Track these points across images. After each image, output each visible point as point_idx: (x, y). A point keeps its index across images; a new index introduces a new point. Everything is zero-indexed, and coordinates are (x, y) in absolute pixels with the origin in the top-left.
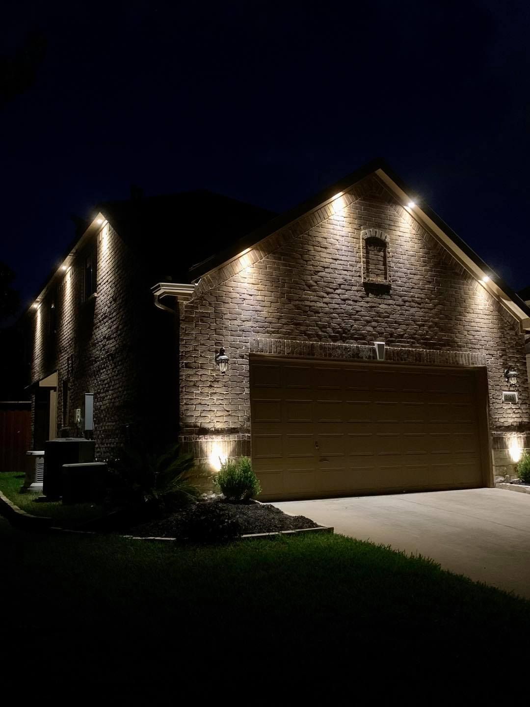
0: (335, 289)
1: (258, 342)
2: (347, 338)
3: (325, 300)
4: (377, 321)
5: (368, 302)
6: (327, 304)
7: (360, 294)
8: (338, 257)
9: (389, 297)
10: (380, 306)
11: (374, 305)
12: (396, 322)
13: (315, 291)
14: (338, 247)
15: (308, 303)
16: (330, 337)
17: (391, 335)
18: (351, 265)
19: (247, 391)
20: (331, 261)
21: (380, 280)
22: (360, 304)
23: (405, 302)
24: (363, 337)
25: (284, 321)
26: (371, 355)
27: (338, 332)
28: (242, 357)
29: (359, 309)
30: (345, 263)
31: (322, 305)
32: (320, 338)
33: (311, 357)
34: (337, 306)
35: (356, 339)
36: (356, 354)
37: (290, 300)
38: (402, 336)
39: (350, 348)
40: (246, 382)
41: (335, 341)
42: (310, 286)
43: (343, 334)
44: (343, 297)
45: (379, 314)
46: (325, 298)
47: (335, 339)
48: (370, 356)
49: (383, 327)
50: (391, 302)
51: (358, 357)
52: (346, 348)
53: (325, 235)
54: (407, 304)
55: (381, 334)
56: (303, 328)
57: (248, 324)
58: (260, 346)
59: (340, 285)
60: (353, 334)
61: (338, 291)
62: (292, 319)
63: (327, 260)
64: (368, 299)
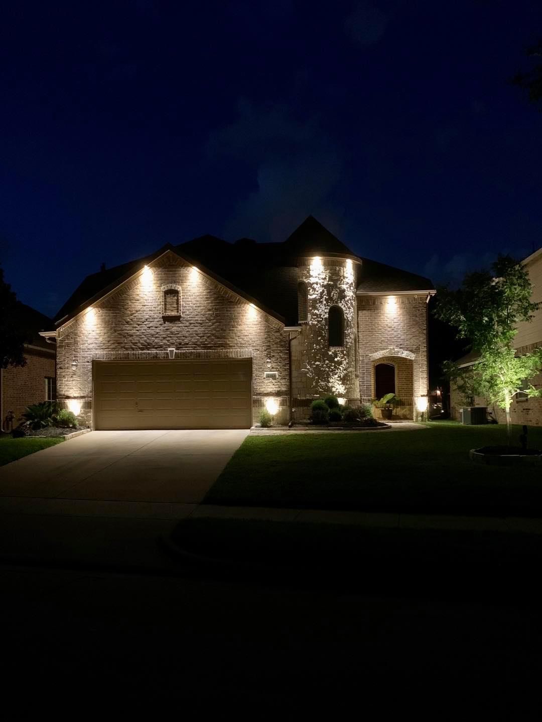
0: (143, 322)
1: (96, 354)
2: (150, 348)
3: (137, 329)
4: (170, 337)
5: (164, 327)
6: (138, 330)
7: (160, 323)
8: (146, 304)
9: (179, 322)
10: (173, 328)
11: (169, 328)
12: (183, 336)
13: (131, 324)
14: (146, 298)
15: (126, 331)
16: (139, 348)
17: (180, 344)
18: (154, 307)
19: (91, 378)
20: (141, 307)
21: (174, 313)
22: (159, 328)
23: (190, 324)
24: (161, 346)
25: (112, 342)
26: (165, 356)
27: (144, 345)
28: (88, 362)
29: (158, 331)
30: (150, 307)
31: (134, 331)
32: (133, 349)
33: (127, 359)
34: (144, 331)
35: (156, 348)
36: (156, 357)
37: (115, 331)
38: (187, 344)
39: (151, 353)
40: (90, 374)
41: (142, 350)
42: (128, 322)
43: (148, 346)
44: (147, 326)
45: (172, 333)
46: (136, 327)
47: (142, 349)
48: (164, 357)
49: (174, 340)
50: (180, 325)
51: (157, 358)
52: (149, 353)
53: (138, 293)
54: (192, 325)
55: (173, 344)
56: (122, 345)
57: (91, 346)
58: (98, 356)
59: (147, 319)
60: (154, 345)
61: (145, 323)
62: (117, 341)
63: (139, 307)
64: (165, 325)
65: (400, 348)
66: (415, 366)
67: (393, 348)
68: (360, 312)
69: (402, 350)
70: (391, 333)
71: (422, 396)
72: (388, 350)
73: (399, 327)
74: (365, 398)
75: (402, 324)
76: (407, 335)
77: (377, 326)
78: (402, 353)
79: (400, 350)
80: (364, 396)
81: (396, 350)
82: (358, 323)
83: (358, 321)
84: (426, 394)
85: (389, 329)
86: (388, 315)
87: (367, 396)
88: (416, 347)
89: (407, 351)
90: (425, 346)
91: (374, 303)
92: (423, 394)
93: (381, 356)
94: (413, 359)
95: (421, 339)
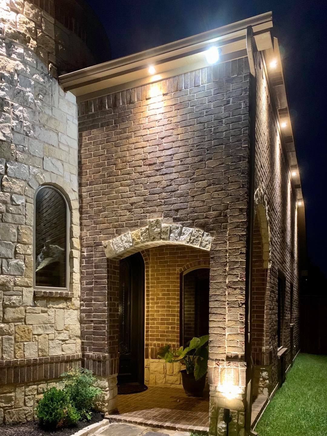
65: (176, 220)
66: (215, 271)
67: (157, 222)
68: (84, 134)
69: (179, 225)
70: (153, 179)
71: (230, 359)
72: (144, 229)
73: (173, 163)
74: (91, 354)
75: (181, 153)
76: (194, 181)
77: (120, 166)
78: (180, 234)
79: (175, 225)
80: (90, 350)
81: (163, 225)
82: (80, 163)
83: (80, 157)
84: (240, 352)
85: (149, 170)
86: (148, 132)
87: (95, 350)
88: (215, 213)
89: (191, 226)
90: (241, 210)
91: (115, 105)
92: (233, 352)
93: (127, 245)
94: (208, 248)
95: (232, 188)
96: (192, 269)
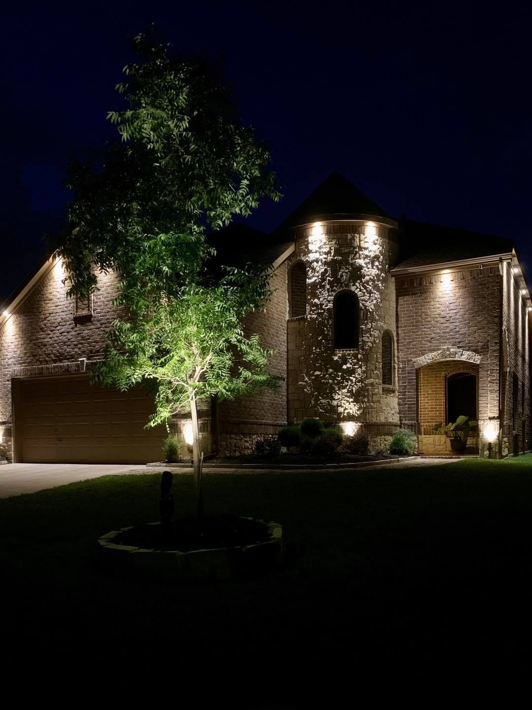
0: (56, 327)
1: (14, 371)
2: (62, 359)
3: (50, 336)
4: (82, 344)
5: (76, 331)
6: (51, 338)
7: (72, 326)
8: (58, 304)
9: (91, 324)
10: (84, 332)
11: (80, 332)
12: (95, 342)
13: (45, 331)
14: (59, 296)
15: (40, 341)
16: (52, 360)
17: (91, 351)
18: (66, 307)
19: (10, 400)
20: (54, 307)
21: (85, 312)
22: (71, 334)
23: (101, 324)
24: (72, 356)
25: (28, 355)
26: (77, 369)
27: (57, 356)
28: (8, 381)
29: (69, 337)
30: (62, 307)
31: (48, 340)
32: (47, 362)
33: (41, 375)
34: (57, 338)
35: (68, 359)
36: (67, 370)
37: (31, 341)
38: (98, 351)
39: (63, 365)
40: (10, 396)
41: (55, 363)
42: (42, 329)
43: (60, 357)
44: (60, 331)
45: (83, 339)
46: (50, 334)
47: (55, 361)
48: (75, 370)
49: (86, 347)
50: (92, 327)
51: (68, 371)
52: (61, 366)
53: (51, 291)
54: (103, 326)
55: (84, 352)
56: (37, 358)
57: (10, 361)
58: (16, 373)
59: (59, 323)
60: (66, 356)
61: (58, 328)
62: (32, 353)
63: (51, 308)
64: (77, 329)
65: (459, 347)
66: (482, 374)
67: (448, 348)
68: (400, 298)
69: (461, 350)
70: (444, 325)
71: (490, 419)
72: (439, 352)
73: (458, 317)
74: (406, 422)
75: (462, 312)
76: (469, 327)
77: (424, 317)
78: (462, 355)
79: (458, 350)
80: (405, 420)
81: (451, 350)
82: (397, 315)
83: (397, 311)
84: (497, 415)
85: (442, 320)
86: (442, 300)
87: (409, 420)
88: (483, 344)
89: (468, 350)
90: (496, 343)
91: (421, 284)
92: (492, 415)
93: (429, 361)
94: (478, 362)
95: (490, 332)
96: (451, 374)
